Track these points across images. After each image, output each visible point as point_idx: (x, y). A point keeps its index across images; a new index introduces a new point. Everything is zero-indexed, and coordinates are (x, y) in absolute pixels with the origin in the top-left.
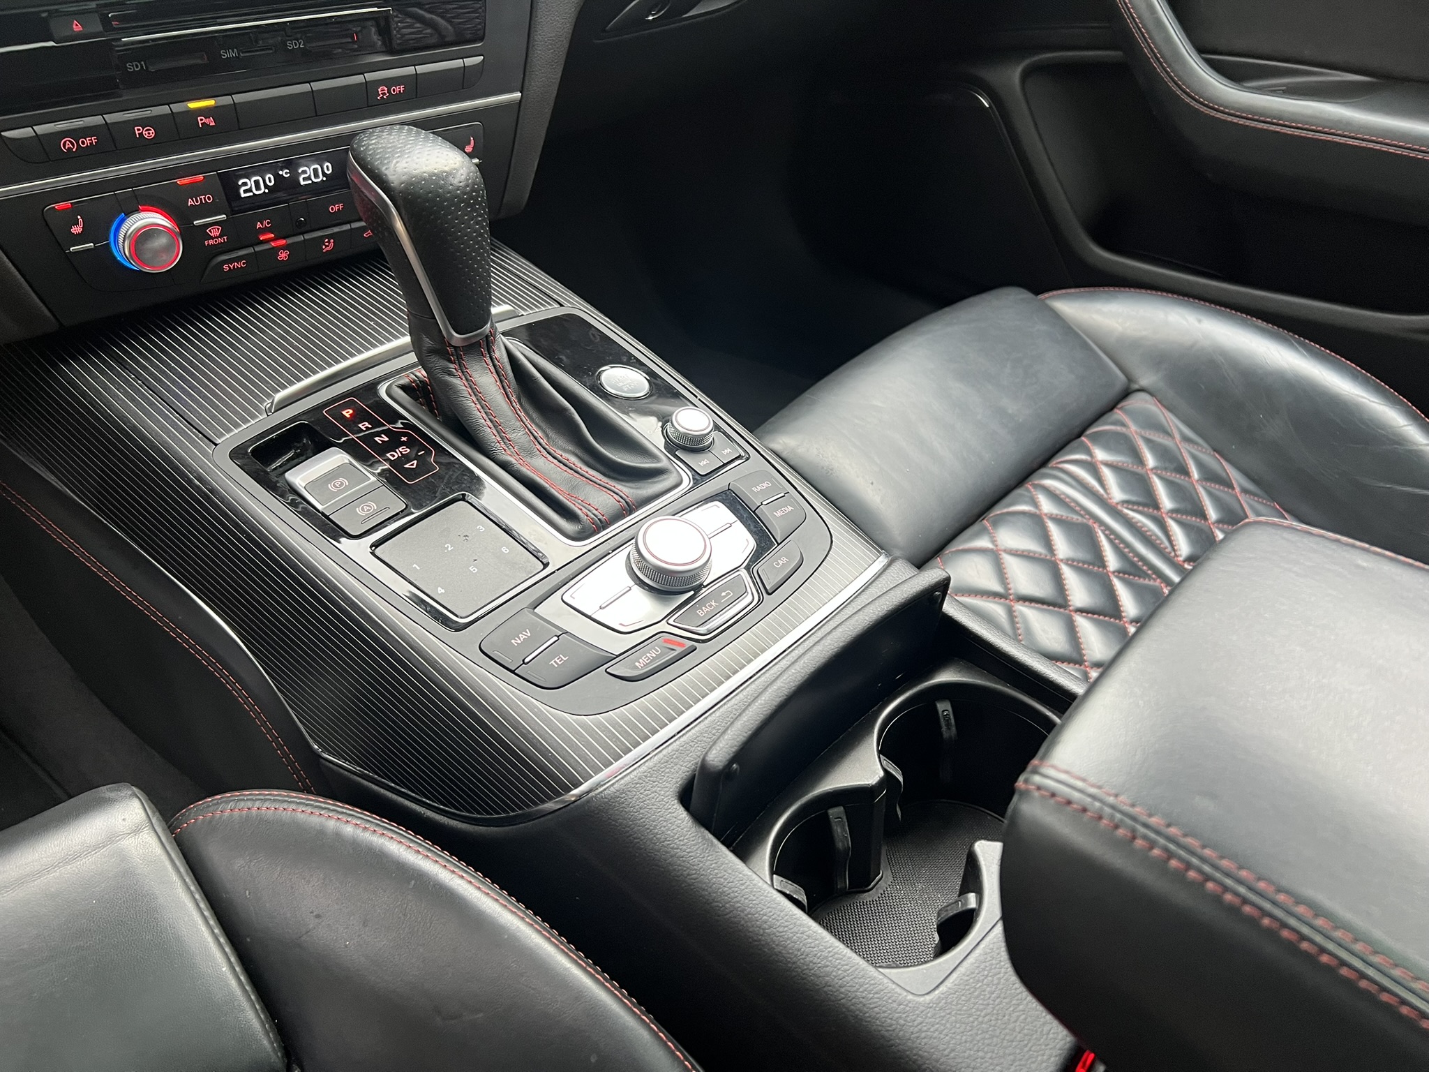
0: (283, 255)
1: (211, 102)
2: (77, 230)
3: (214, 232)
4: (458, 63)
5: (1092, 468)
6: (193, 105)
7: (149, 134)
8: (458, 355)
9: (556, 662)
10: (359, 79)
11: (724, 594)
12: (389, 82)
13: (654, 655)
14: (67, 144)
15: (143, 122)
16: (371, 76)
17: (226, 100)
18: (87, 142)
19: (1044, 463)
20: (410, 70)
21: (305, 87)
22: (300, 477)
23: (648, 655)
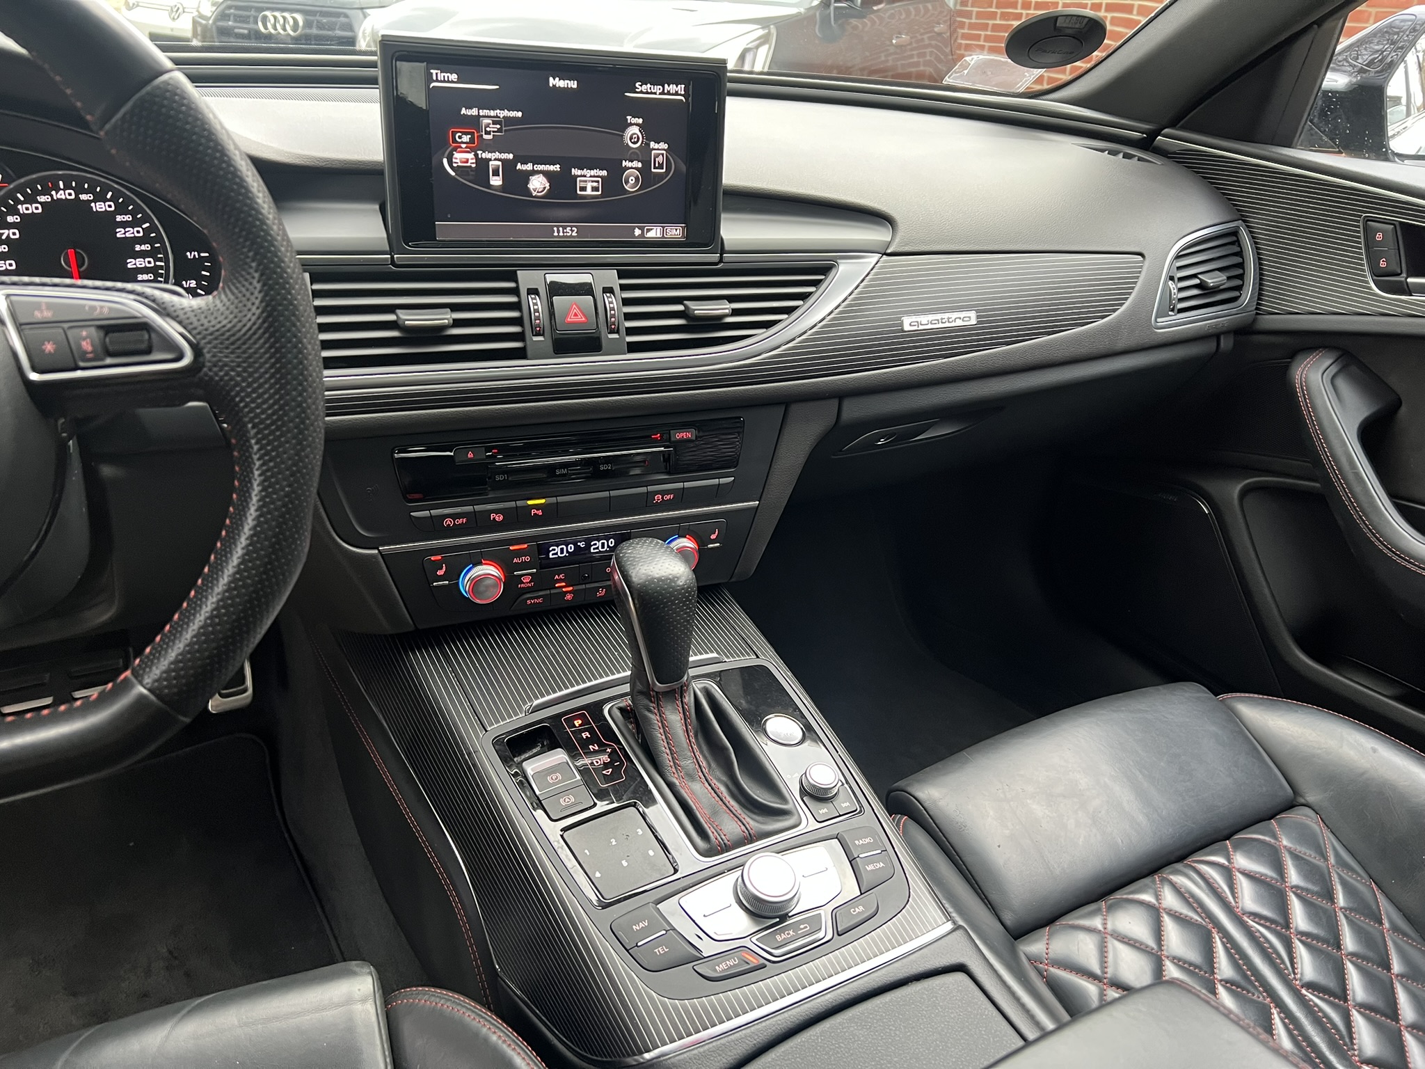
0: (569, 597)
1: (543, 501)
2: (440, 573)
3: (526, 579)
4: (716, 481)
5: (1228, 872)
6: (530, 502)
7: (499, 518)
8: (658, 698)
9: (660, 950)
10: (643, 490)
11: (802, 926)
12: (663, 493)
13: (732, 964)
14: (448, 522)
15: (497, 511)
16: (651, 488)
17: (553, 500)
18: (460, 521)
19: (1181, 859)
20: (680, 485)
21: (606, 494)
22: (532, 767)
23: (728, 962)
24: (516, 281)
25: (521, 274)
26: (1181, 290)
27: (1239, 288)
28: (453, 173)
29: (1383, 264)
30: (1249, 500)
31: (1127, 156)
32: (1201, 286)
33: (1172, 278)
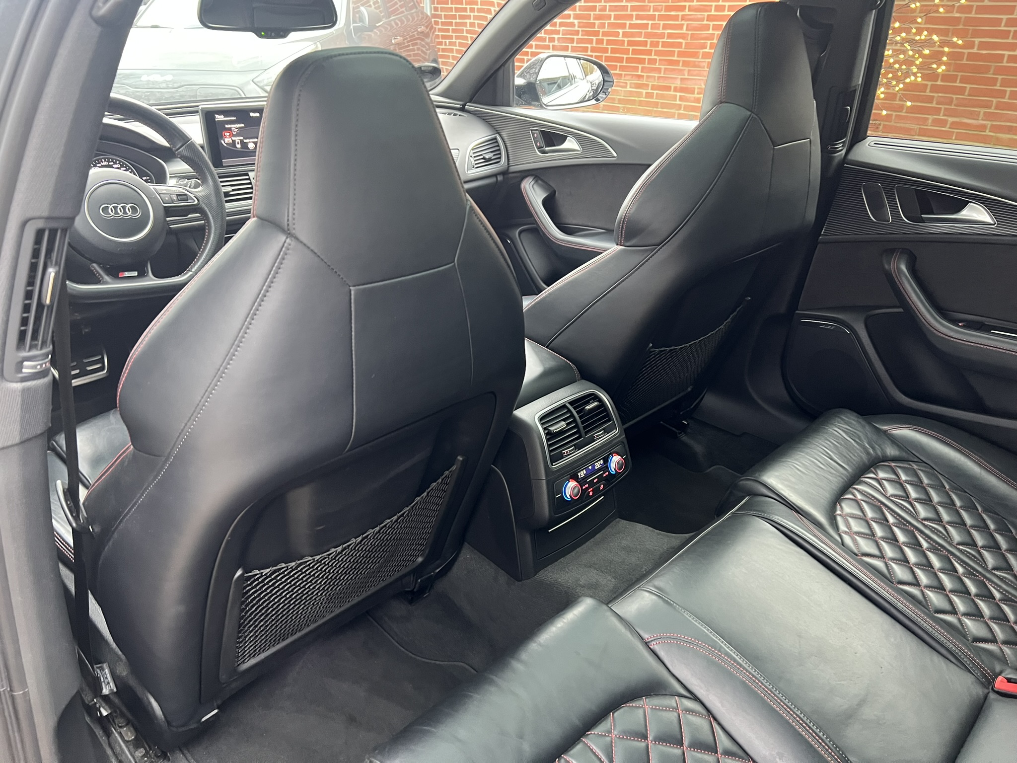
24: (249, 176)
25: (250, 173)
26: (475, 160)
27: (500, 158)
28: (225, 145)
29: (538, 145)
30: (522, 235)
31: (455, 115)
32: (484, 158)
33: (471, 156)
